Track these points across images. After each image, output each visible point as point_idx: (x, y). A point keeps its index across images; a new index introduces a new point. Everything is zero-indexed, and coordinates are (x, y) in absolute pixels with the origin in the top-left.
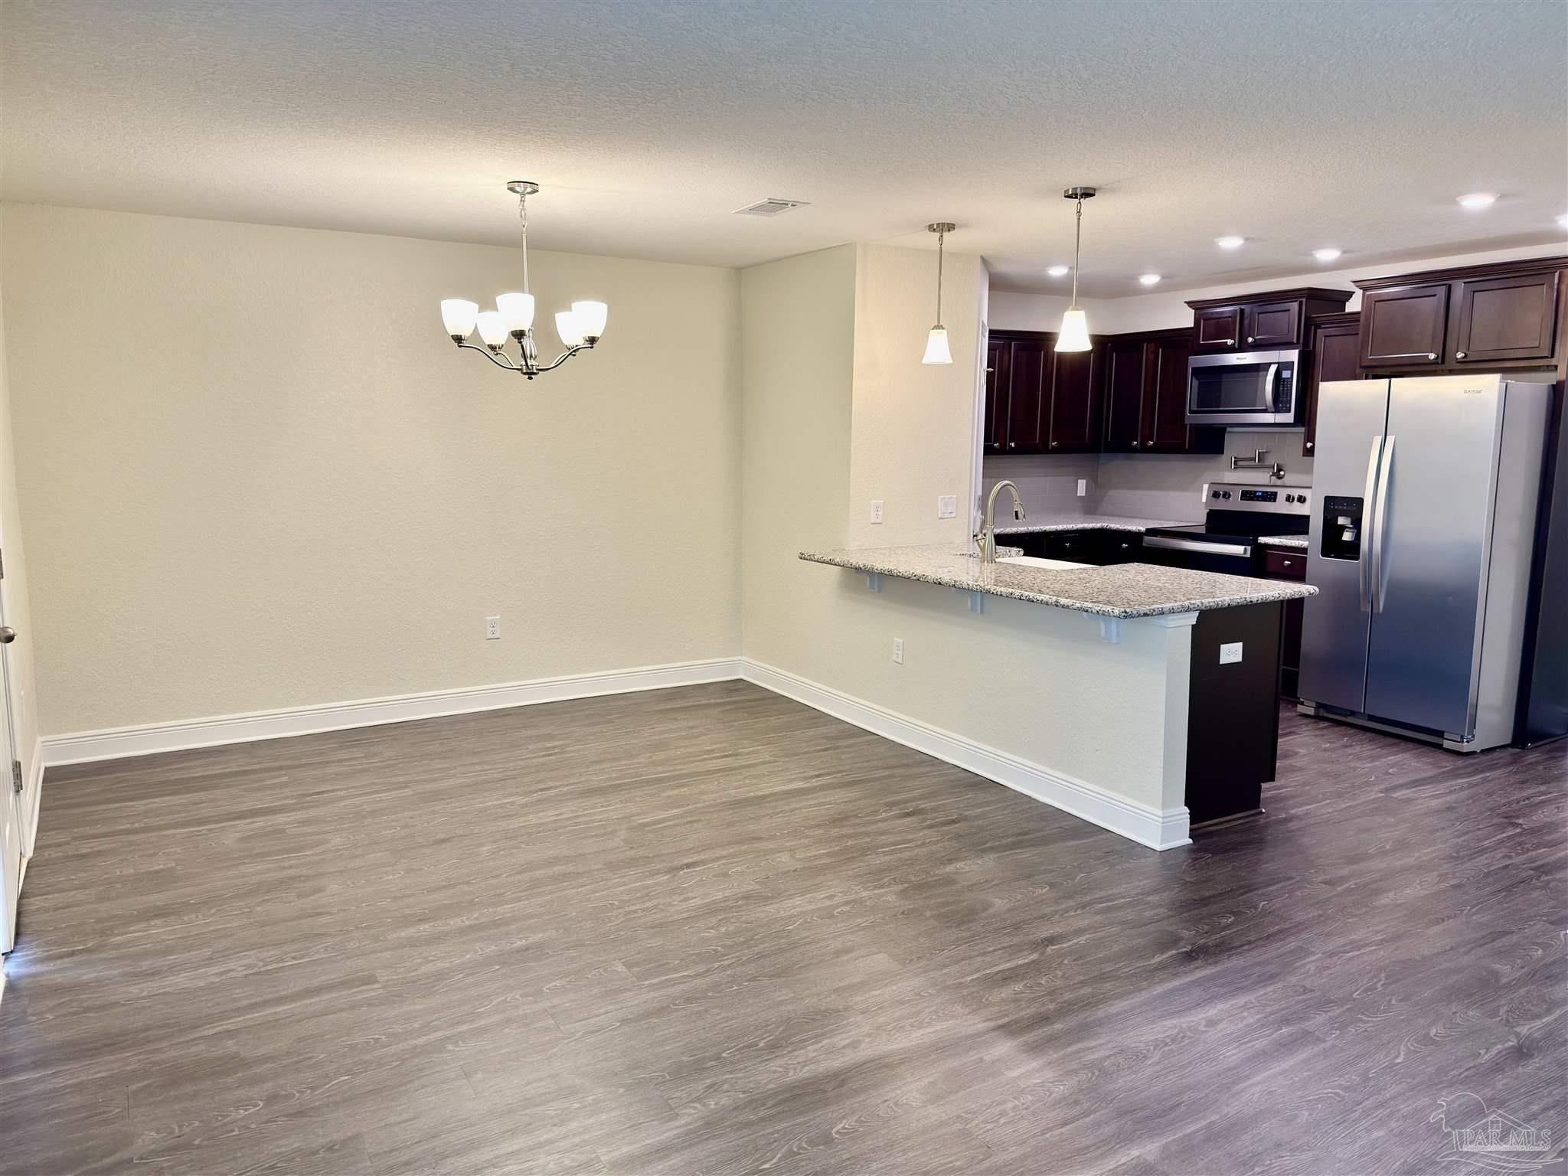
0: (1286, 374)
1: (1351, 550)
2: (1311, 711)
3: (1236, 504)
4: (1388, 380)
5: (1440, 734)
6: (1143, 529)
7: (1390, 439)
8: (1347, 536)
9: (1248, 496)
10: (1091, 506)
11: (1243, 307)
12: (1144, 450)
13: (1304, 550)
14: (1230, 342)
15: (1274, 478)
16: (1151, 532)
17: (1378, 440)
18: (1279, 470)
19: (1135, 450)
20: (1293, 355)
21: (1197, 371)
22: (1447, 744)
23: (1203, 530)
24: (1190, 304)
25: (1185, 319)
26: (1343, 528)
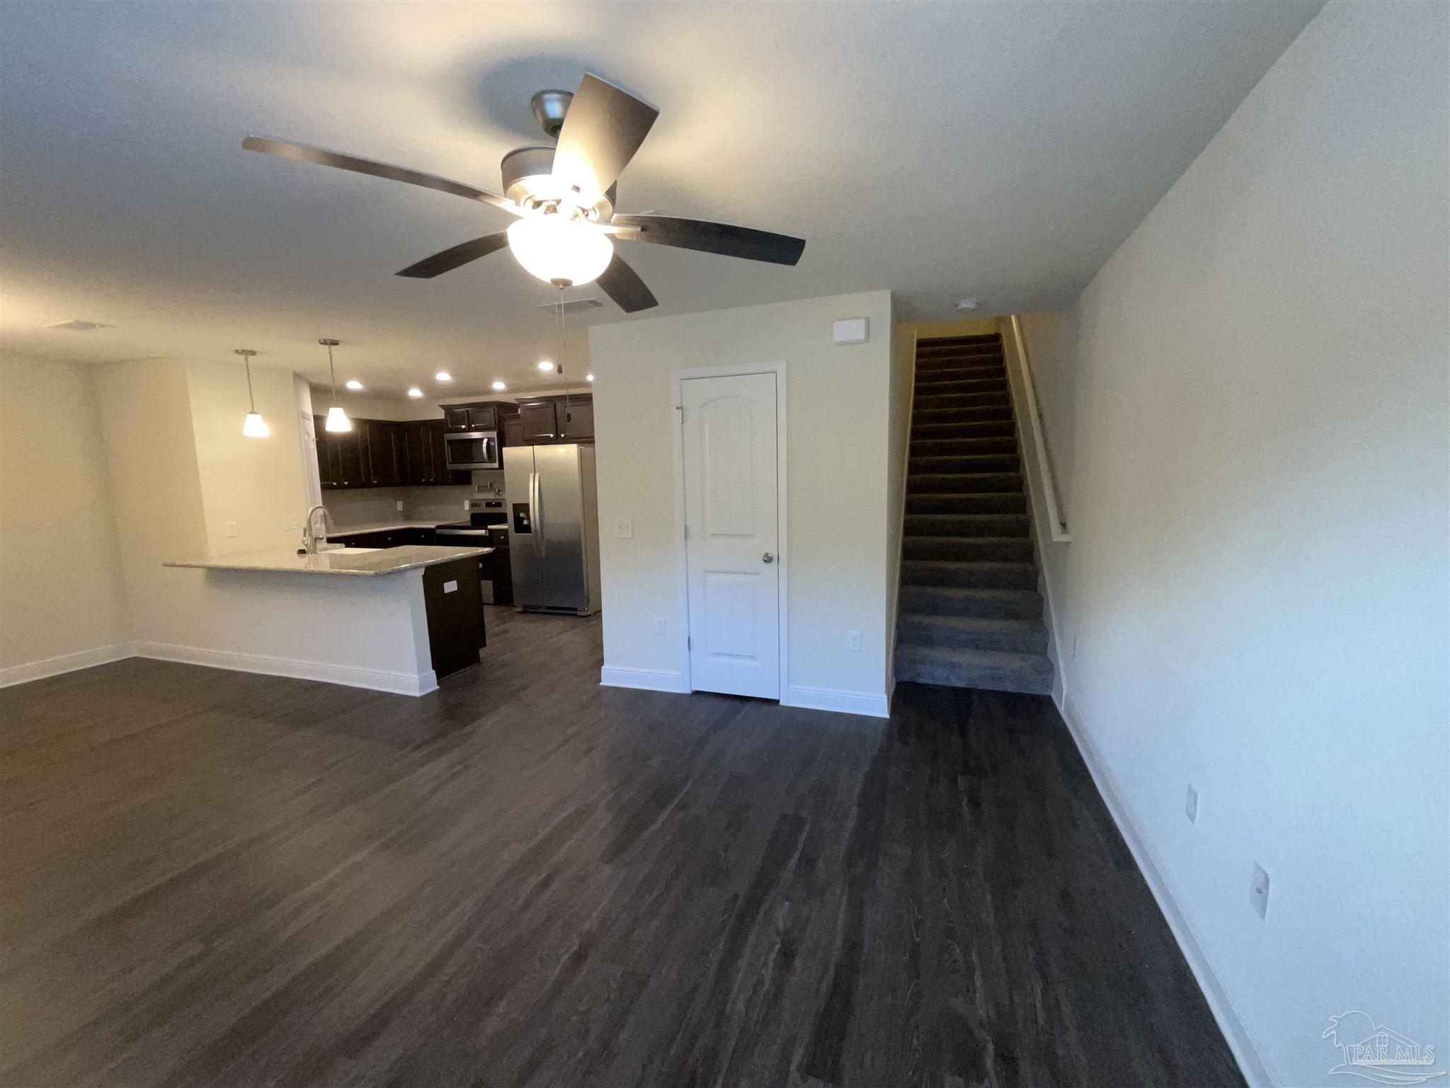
0: (492, 444)
1: (527, 529)
2: (520, 610)
3: (484, 509)
4: (532, 447)
5: (576, 609)
6: (433, 526)
7: (537, 475)
8: (525, 522)
9: (489, 505)
10: (407, 516)
11: (468, 409)
12: (428, 484)
13: (506, 531)
14: (463, 427)
15: (497, 496)
16: (438, 527)
17: (532, 475)
18: (499, 491)
19: (423, 484)
20: (494, 434)
21: (450, 442)
22: (579, 613)
23: (470, 524)
24: (443, 407)
25: (440, 415)
26: (523, 519)
